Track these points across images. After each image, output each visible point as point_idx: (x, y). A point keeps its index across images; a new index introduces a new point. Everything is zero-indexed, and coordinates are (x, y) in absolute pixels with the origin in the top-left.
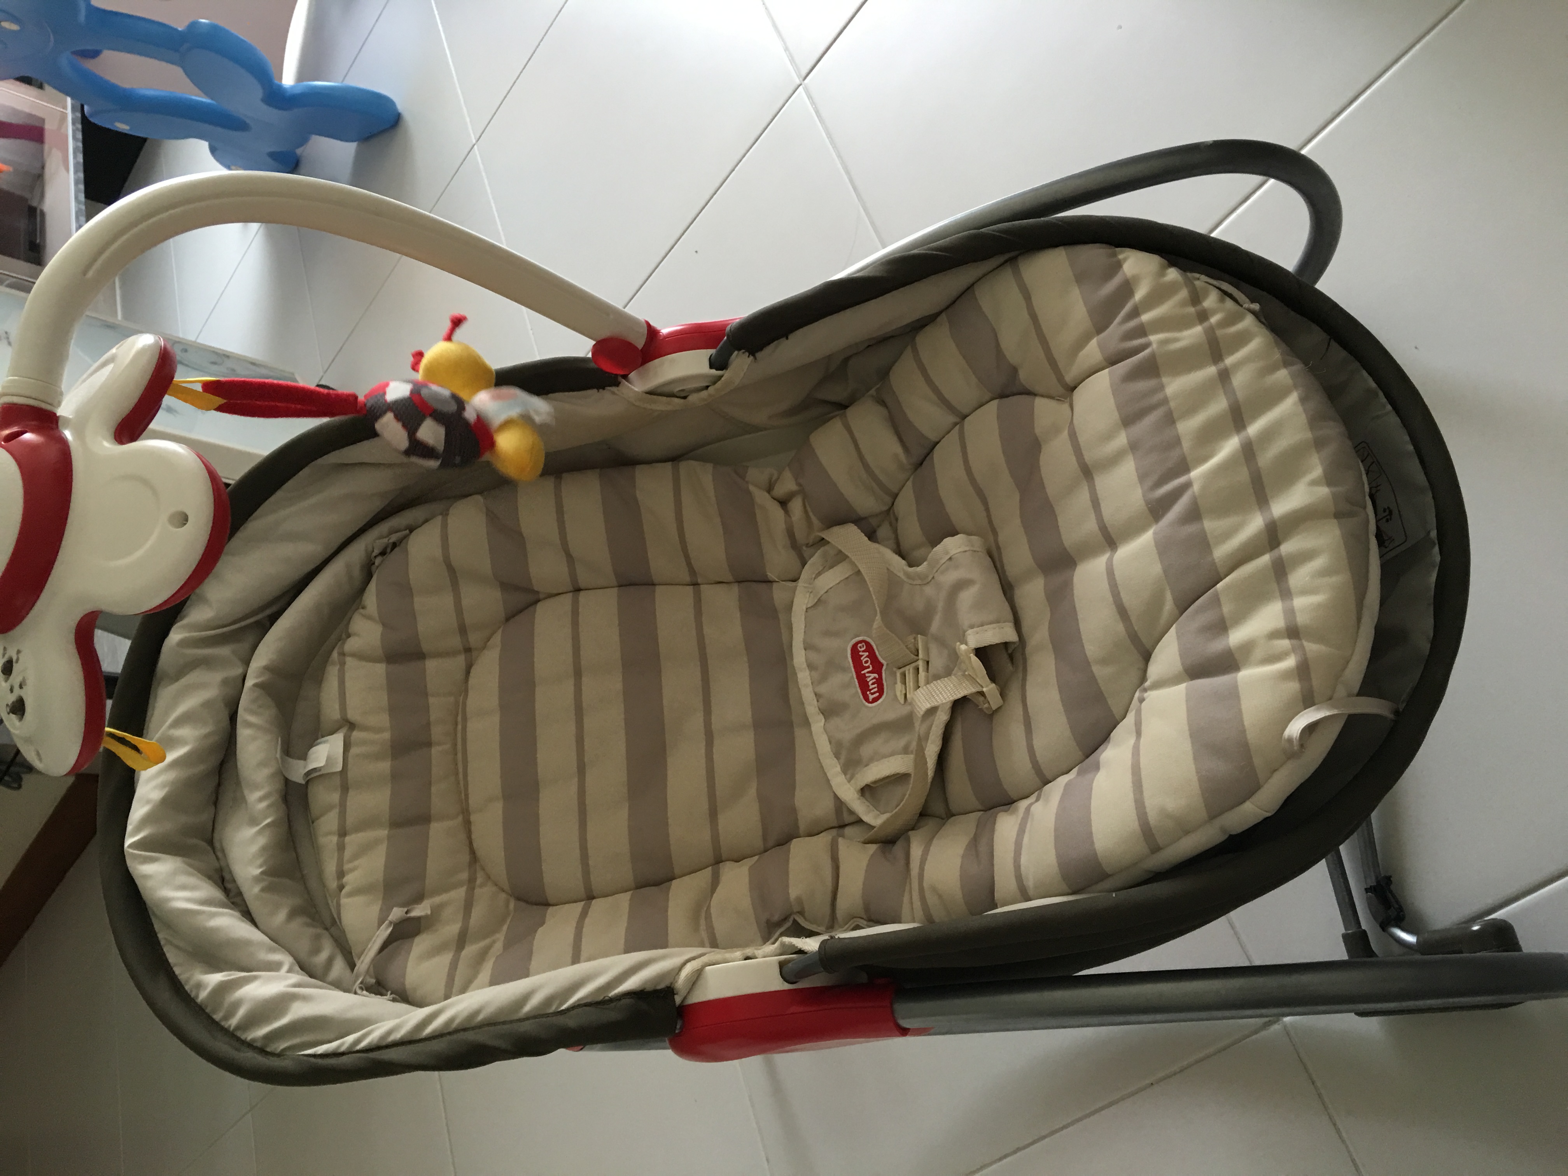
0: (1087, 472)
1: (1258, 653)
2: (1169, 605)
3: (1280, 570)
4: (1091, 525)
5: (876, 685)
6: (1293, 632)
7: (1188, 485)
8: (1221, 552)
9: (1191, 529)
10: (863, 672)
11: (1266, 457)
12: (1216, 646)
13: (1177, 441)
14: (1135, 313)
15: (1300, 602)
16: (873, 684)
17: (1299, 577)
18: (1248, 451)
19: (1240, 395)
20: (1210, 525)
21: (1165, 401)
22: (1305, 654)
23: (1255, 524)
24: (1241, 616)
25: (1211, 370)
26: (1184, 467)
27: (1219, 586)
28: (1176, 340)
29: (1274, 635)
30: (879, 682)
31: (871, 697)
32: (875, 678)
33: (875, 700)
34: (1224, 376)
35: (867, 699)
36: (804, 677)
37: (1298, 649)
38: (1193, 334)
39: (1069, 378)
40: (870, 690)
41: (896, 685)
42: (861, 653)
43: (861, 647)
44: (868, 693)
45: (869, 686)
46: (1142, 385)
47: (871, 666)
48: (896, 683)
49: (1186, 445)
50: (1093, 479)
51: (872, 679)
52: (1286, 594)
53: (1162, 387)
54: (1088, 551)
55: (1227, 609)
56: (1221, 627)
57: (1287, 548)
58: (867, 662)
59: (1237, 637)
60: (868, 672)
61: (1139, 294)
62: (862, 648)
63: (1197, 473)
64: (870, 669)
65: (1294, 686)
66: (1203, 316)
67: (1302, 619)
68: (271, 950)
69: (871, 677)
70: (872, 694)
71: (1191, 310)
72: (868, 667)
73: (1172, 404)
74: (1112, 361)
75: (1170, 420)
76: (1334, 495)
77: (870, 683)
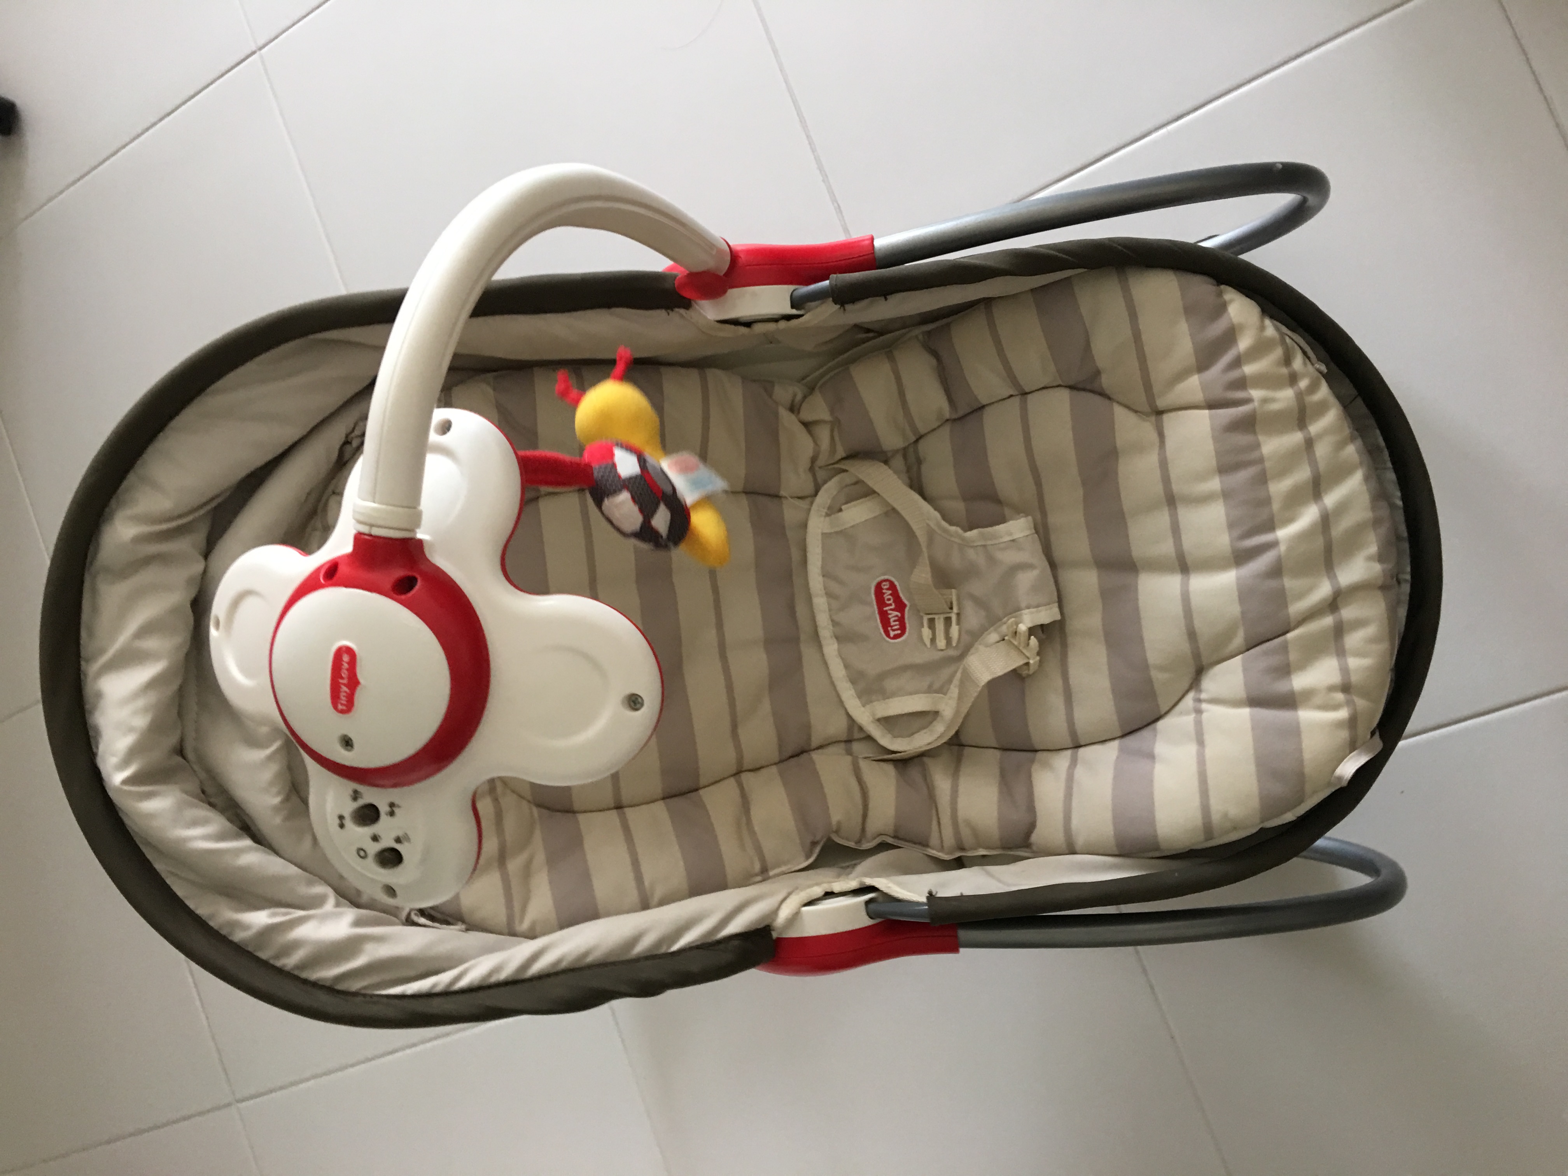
0: (1171, 501)
1: (1318, 700)
2: (1239, 640)
3: (1339, 631)
4: (1167, 548)
5: (897, 623)
6: (1346, 688)
7: (1274, 544)
8: (1297, 608)
9: (1273, 584)
10: (885, 609)
11: (1339, 529)
12: (1280, 687)
13: (1267, 501)
14: (1237, 362)
15: (1353, 662)
16: (895, 621)
17: (1354, 639)
18: (1326, 521)
19: (1322, 466)
20: (1289, 583)
21: (1261, 460)
22: (1356, 710)
23: (1324, 590)
24: (1304, 664)
25: (1297, 437)
26: (1270, 526)
27: (1289, 636)
28: (1273, 400)
29: (1332, 689)
30: (901, 620)
31: (892, 634)
32: (897, 616)
33: (896, 637)
34: (1309, 443)
35: (888, 635)
36: (820, 602)
37: (1349, 703)
38: (1285, 396)
39: (1161, 403)
40: (892, 627)
41: (923, 629)
42: (884, 591)
43: (884, 585)
44: (889, 628)
45: (890, 623)
46: (1242, 439)
47: (893, 604)
48: (923, 626)
49: (1276, 506)
50: (1176, 508)
51: (894, 617)
52: (1341, 653)
53: (1258, 446)
54: (1158, 566)
55: (1293, 656)
56: (1285, 670)
57: (1348, 613)
58: (889, 600)
59: (1300, 681)
60: (891, 610)
61: (1244, 343)
62: (886, 586)
63: (1284, 533)
64: (893, 607)
65: (1344, 735)
66: (1293, 379)
67: (1354, 678)
68: (310, 883)
69: (893, 615)
70: (894, 630)
71: (1284, 371)
72: (890, 605)
73: (1268, 464)
74: (1212, 405)
75: (1262, 479)
76: (1383, 571)
77: (892, 620)
